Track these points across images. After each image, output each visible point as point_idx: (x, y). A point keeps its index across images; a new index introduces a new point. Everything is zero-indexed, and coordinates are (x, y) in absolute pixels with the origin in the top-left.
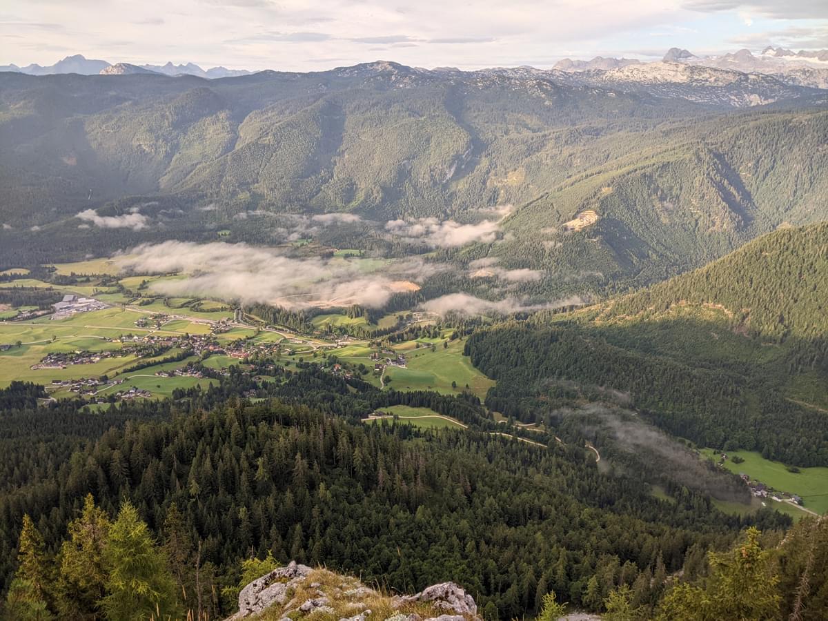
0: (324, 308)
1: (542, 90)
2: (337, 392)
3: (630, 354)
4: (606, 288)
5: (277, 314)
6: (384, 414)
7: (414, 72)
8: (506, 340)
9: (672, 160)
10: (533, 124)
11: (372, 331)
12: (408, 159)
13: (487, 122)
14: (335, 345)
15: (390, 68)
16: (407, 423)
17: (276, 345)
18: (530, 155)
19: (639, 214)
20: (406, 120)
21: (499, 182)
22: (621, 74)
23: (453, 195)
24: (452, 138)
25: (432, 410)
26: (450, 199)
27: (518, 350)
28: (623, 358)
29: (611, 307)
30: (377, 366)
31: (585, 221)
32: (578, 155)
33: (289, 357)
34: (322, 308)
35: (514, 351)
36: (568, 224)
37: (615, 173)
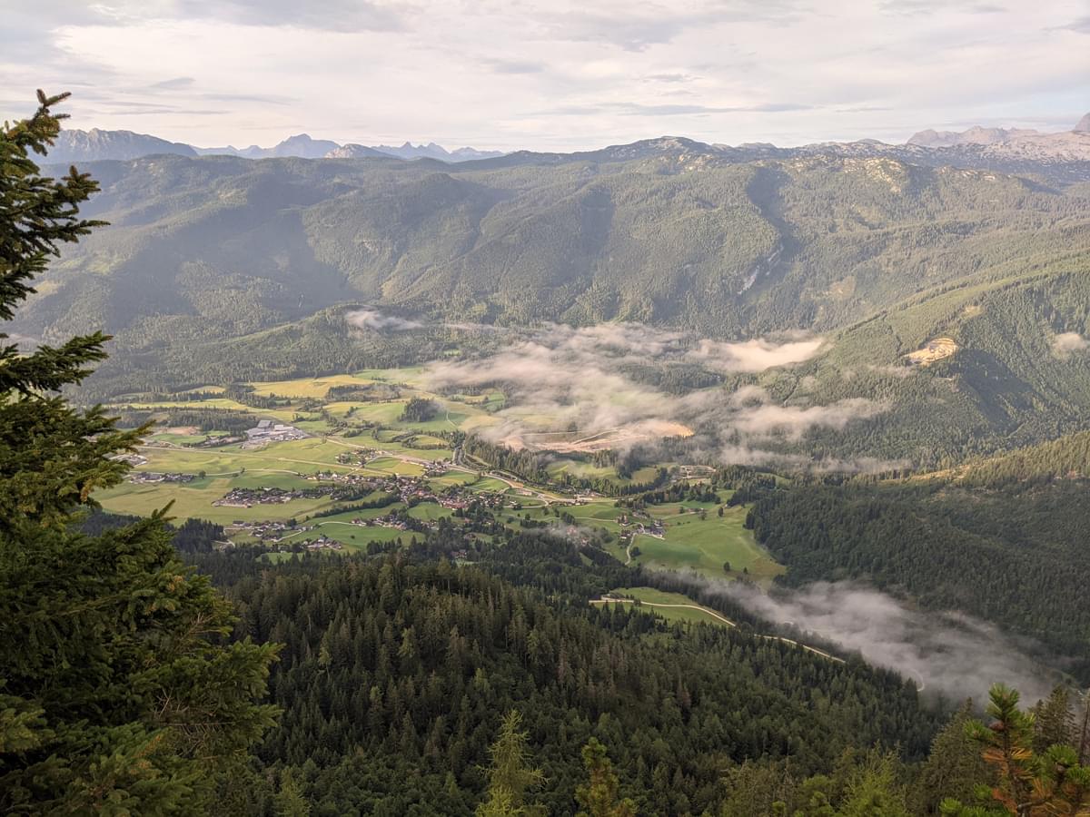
0: (564, 452)
1: (887, 171)
2: (566, 562)
3: (986, 543)
4: (964, 447)
5: (504, 457)
6: (622, 597)
7: (712, 150)
8: (804, 511)
9: (1075, 269)
10: (870, 218)
11: (623, 486)
12: (692, 262)
13: (805, 215)
14: (573, 501)
15: (679, 145)
16: (649, 612)
17: (499, 496)
18: (863, 259)
19: (1019, 345)
20: (693, 213)
21: (818, 295)
22: (1007, 150)
23: (752, 310)
24: (754, 236)
25: (690, 597)
26: (746, 315)
27: (821, 526)
28: (974, 547)
29: (965, 474)
30: (625, 533)
31: (937, 353)
32: (934, 261)
33: (514, 512)
34: (560, 452)
35: (815, 527)
36: (911, 355)
37: (986, 287)
